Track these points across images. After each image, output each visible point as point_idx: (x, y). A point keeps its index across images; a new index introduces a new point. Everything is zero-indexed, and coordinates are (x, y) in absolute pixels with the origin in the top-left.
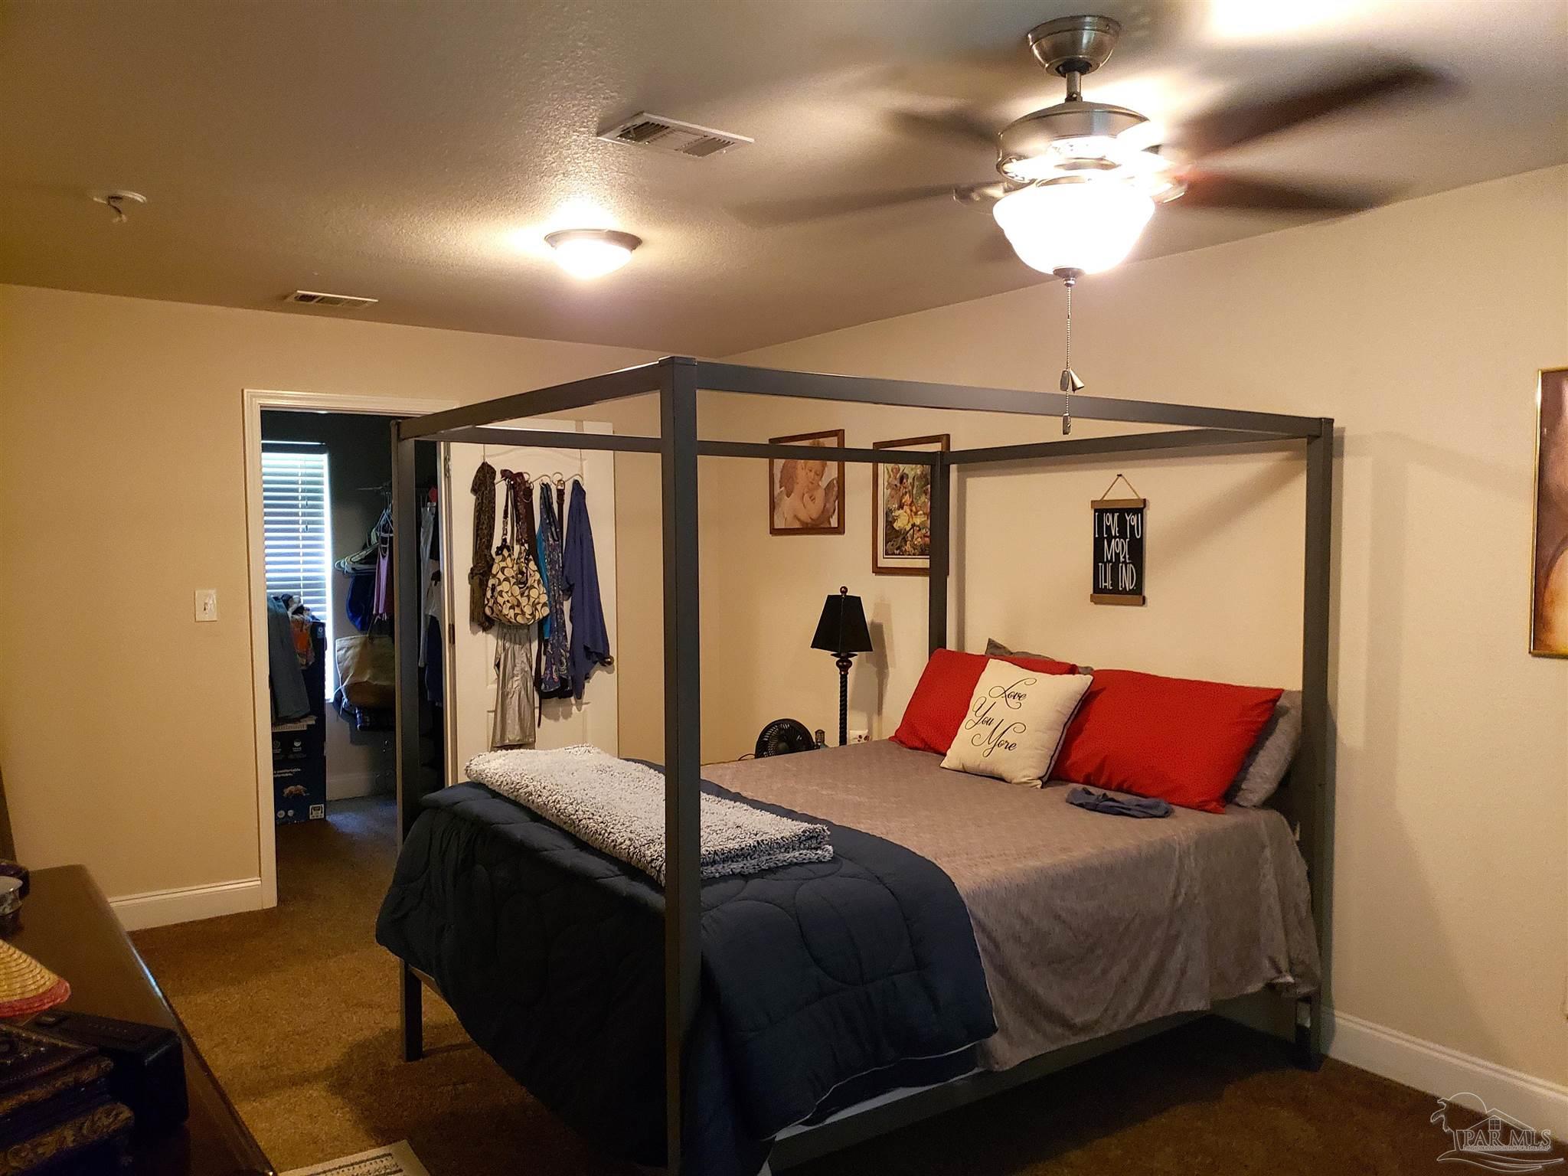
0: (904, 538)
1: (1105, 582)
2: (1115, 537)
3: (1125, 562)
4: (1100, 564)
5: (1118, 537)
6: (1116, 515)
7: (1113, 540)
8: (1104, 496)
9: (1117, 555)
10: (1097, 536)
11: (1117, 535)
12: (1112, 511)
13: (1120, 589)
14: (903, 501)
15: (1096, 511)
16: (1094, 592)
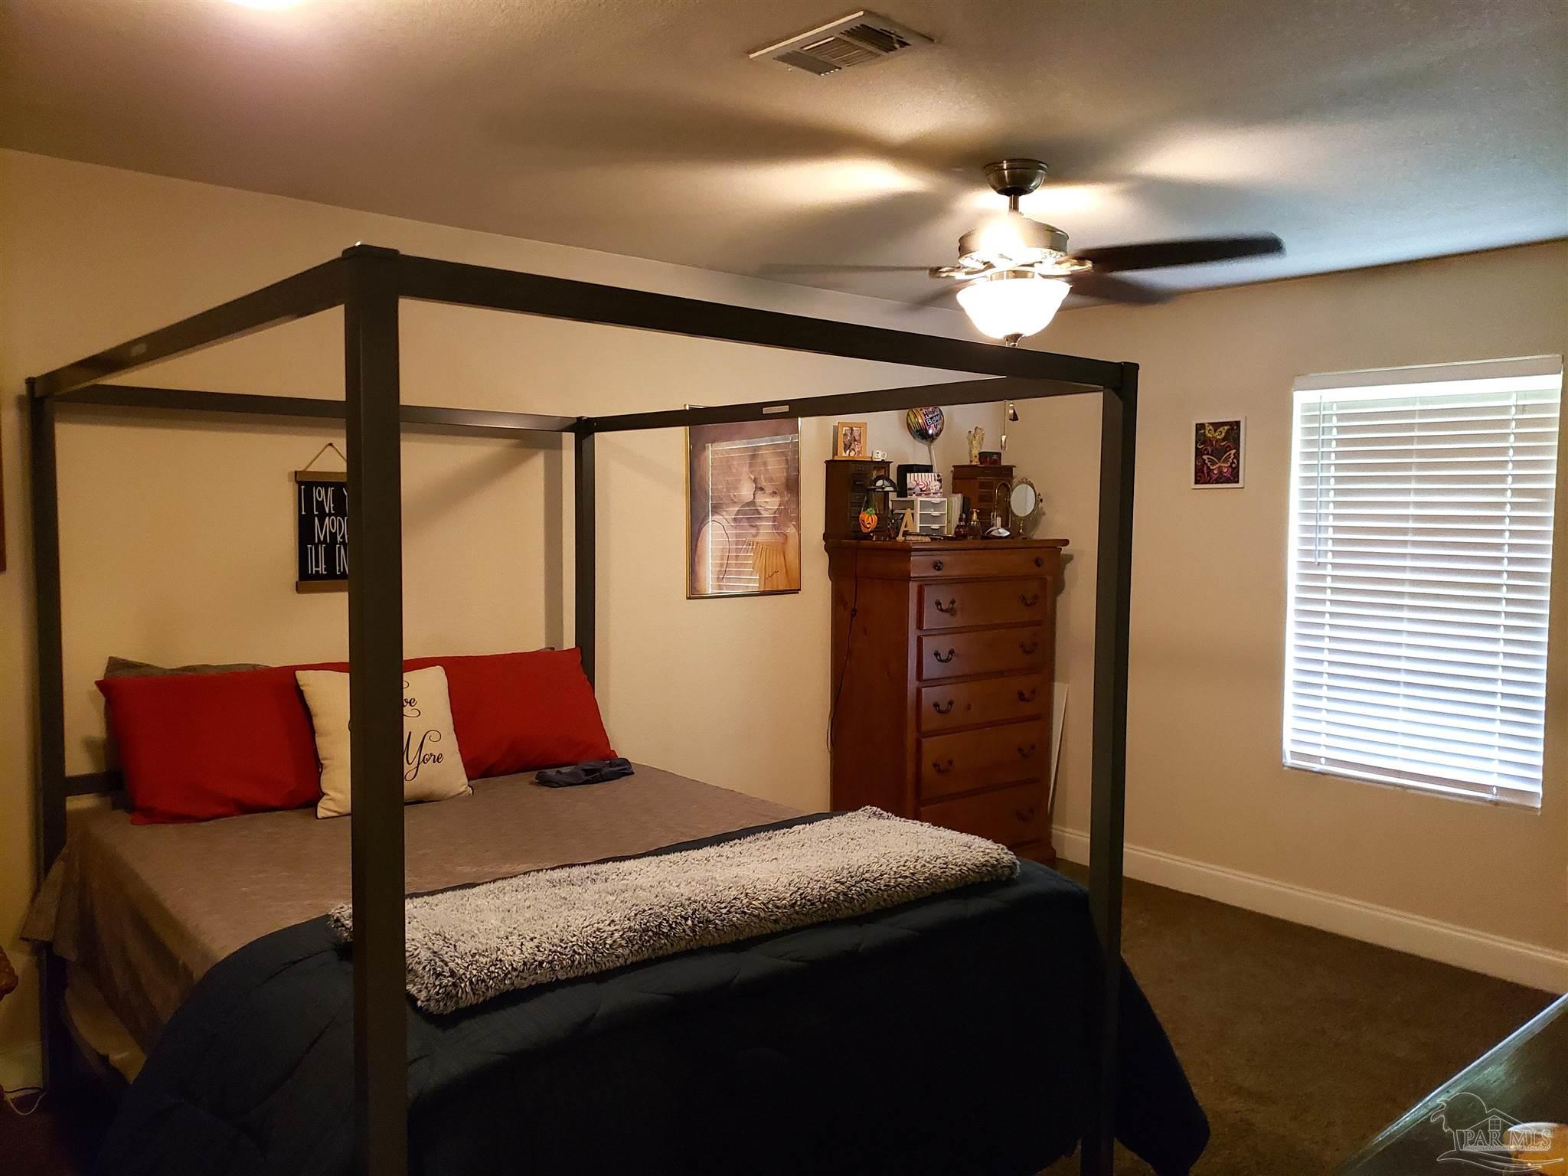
1: (317, 566)
2: (330, 515)
3: (343, 543)
4: (309, 546)
5: (333, 515)
6: (330, 490)
7: (327, 518)
8: (308, 467)
9: (333, 536)
10: (303, 513)
11: (332, 512)
12: (326, 485)
13: (338, 573)
15: (300, 483)
16: (300, 580)
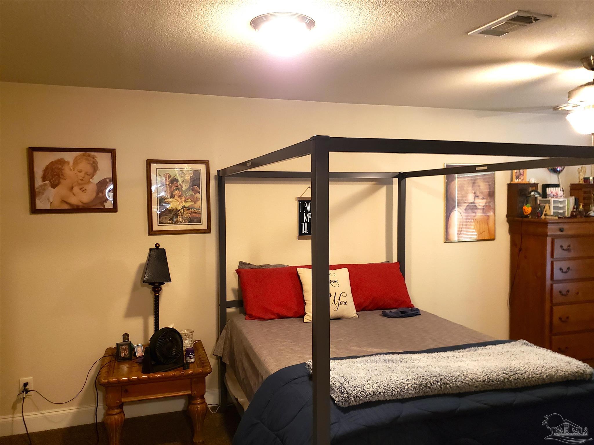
0: (175, 214)
1: (305, 230)
2: (309, 212)
4: (302, 223)
5: (310, 212)
6: (309, 203)
7: (308, 213)
8: (302, 195)
10: (300, 212)
14: (174, 194)
15: (299, 201)
16: (299, 235)
